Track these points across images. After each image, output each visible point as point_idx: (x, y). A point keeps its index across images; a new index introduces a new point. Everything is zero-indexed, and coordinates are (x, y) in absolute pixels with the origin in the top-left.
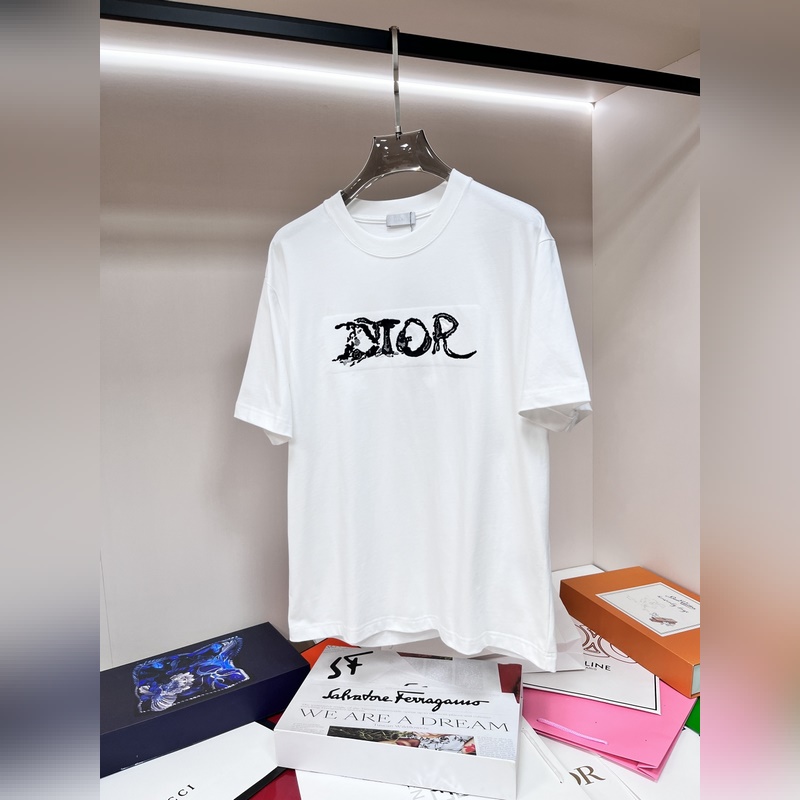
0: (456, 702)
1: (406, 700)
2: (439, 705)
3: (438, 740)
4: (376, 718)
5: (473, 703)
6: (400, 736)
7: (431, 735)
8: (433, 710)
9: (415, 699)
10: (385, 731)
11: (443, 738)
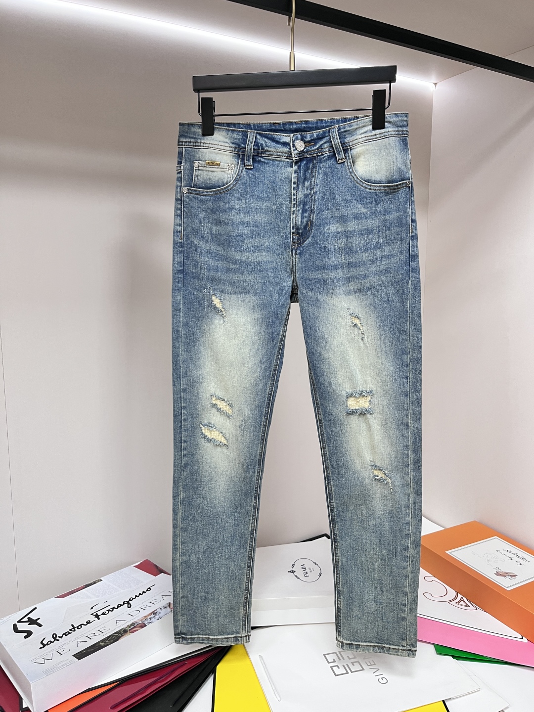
0: (136, 596)
1: (103, 614)
2: (129, 604)
3: (153, 616)
4: (98, 633)
5: (147, 590)
6: (128, 629)
7: (145, 617)
8: (128, 607)
9: (109, 611)
10: (114, 634)
11: (154, 613)
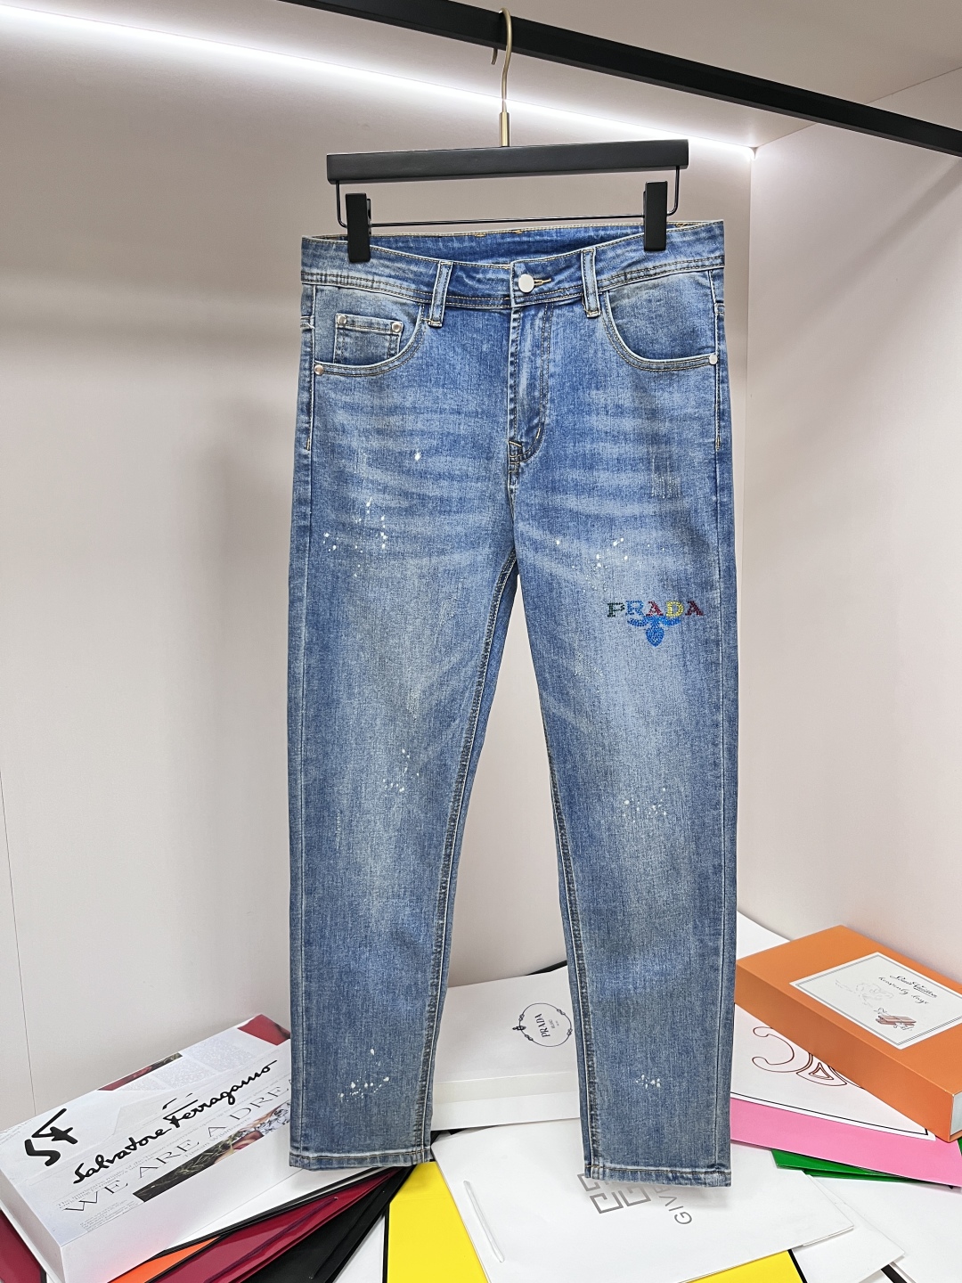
0: (243, 1083)
1: (185, 1117)
2: (229, 1095)
3: (274, 1117)
4: (176, 1151)
5: (263, 1071)
6: (230, 1143)
7: (260, 1120)
8: (230, 1103)
9: (195, 1111)
10: (207, 1151)
11: (276, 1112)
